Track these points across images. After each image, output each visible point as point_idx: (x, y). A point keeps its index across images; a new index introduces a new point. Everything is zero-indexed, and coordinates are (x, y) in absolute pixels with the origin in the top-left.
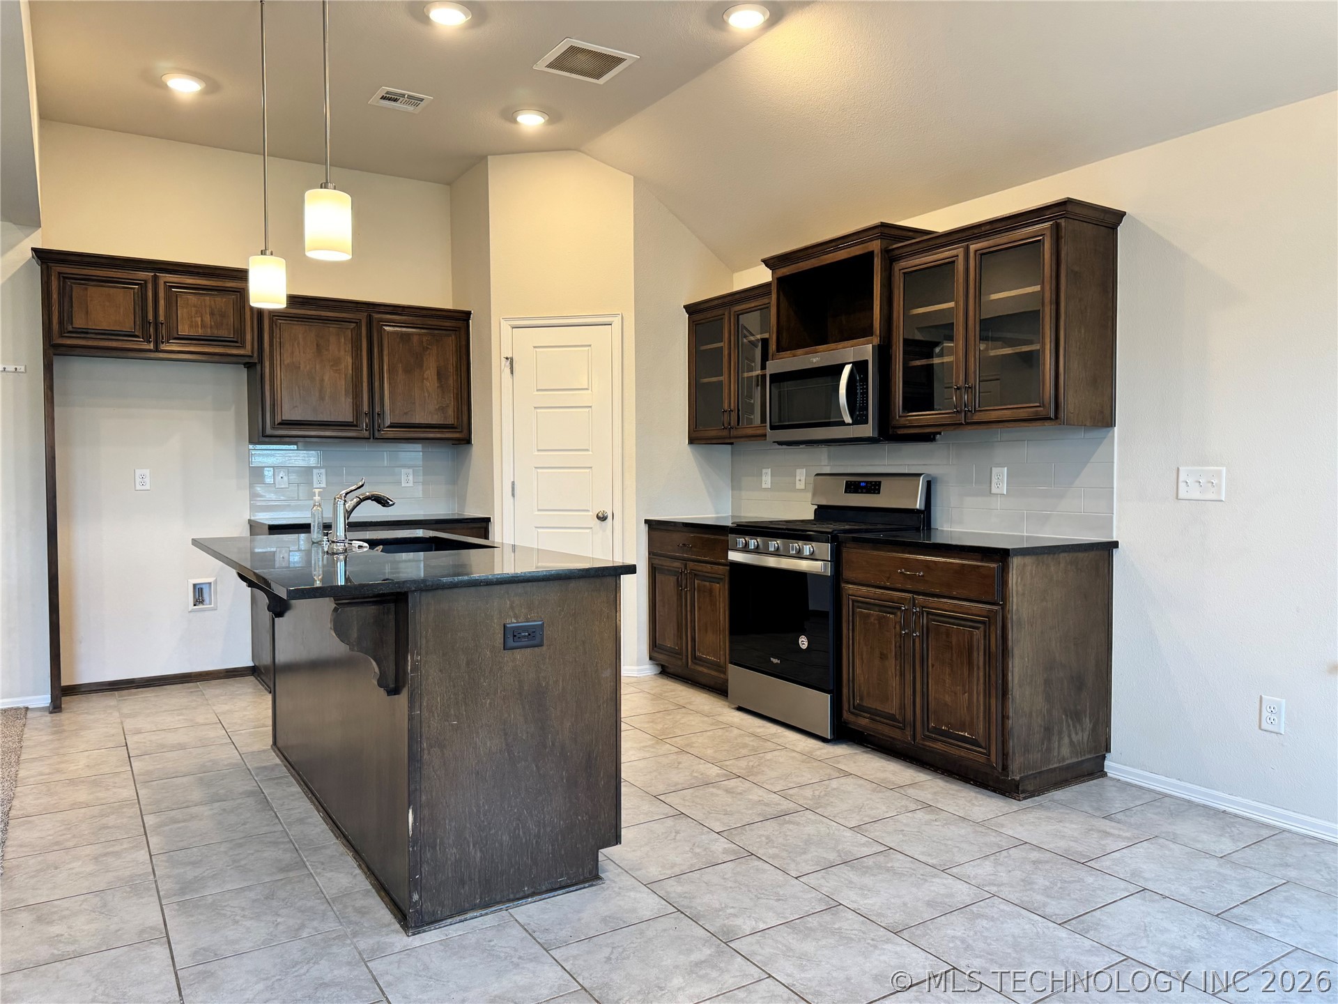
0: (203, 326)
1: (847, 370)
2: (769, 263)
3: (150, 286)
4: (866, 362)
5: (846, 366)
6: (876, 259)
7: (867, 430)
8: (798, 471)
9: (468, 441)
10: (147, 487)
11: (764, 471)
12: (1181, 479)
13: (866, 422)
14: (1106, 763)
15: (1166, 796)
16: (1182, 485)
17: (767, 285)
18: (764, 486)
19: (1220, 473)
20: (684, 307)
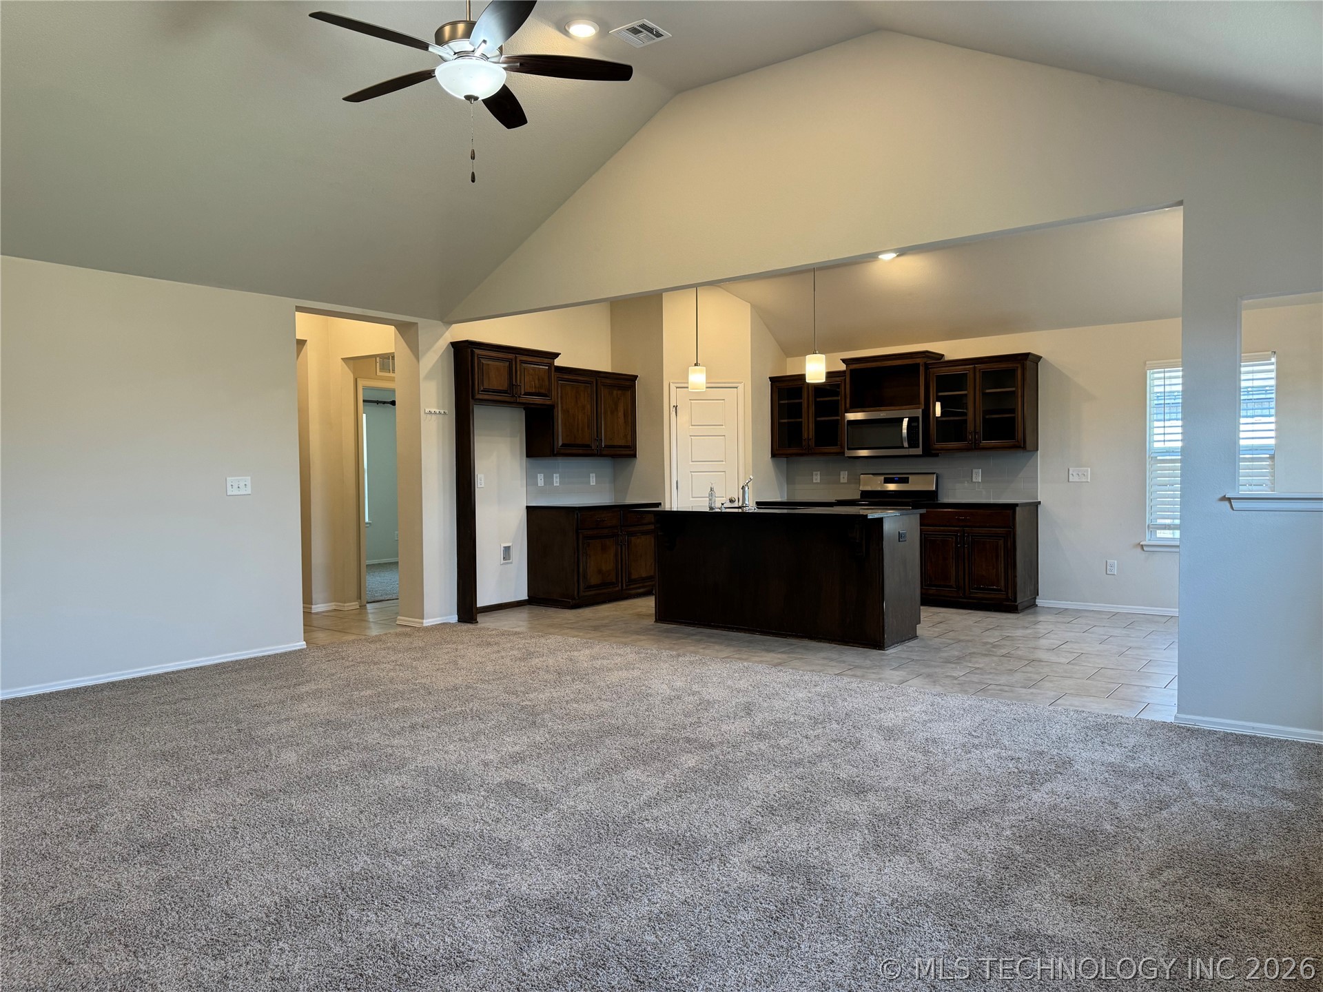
0: (535, 387)
1: (906, 421)
2: (844, 361)
3: (514, 363)
4: (918, 417)
5: (905, 419)
6: (921, 368)
7: (919, 451)
8: (842, 473)
9: (634, 456)
10: (483, 486)
11: (814, 473)
12: (1070, 473)
13: (918, 447)
14: (1037, 600)
15: (1067, 609)
16: (1070, 476)
17: (844, 372)
18: (814, 481)
19: (1087, 470)
20: (770, 378)
